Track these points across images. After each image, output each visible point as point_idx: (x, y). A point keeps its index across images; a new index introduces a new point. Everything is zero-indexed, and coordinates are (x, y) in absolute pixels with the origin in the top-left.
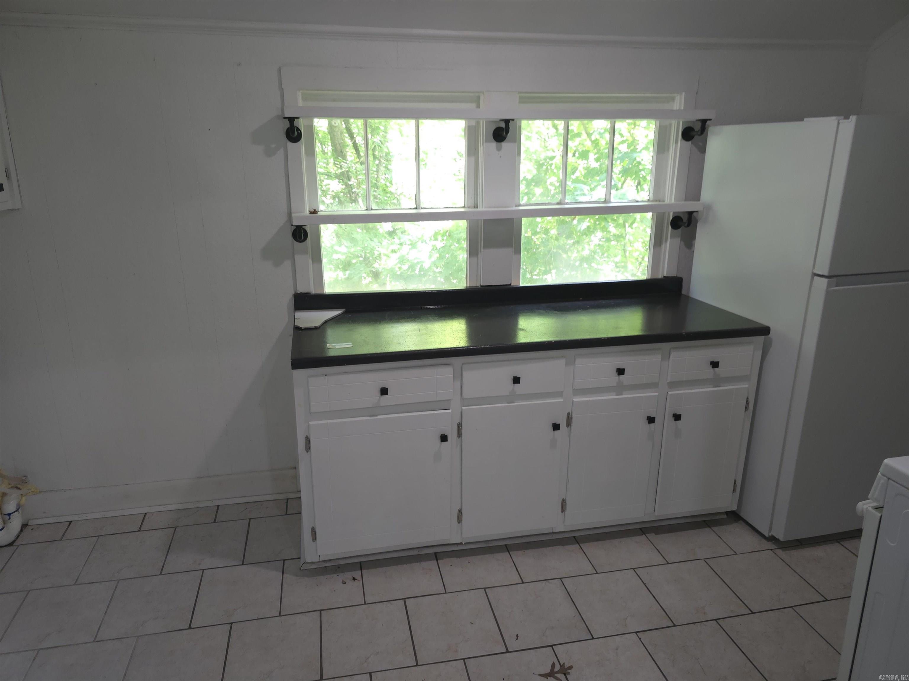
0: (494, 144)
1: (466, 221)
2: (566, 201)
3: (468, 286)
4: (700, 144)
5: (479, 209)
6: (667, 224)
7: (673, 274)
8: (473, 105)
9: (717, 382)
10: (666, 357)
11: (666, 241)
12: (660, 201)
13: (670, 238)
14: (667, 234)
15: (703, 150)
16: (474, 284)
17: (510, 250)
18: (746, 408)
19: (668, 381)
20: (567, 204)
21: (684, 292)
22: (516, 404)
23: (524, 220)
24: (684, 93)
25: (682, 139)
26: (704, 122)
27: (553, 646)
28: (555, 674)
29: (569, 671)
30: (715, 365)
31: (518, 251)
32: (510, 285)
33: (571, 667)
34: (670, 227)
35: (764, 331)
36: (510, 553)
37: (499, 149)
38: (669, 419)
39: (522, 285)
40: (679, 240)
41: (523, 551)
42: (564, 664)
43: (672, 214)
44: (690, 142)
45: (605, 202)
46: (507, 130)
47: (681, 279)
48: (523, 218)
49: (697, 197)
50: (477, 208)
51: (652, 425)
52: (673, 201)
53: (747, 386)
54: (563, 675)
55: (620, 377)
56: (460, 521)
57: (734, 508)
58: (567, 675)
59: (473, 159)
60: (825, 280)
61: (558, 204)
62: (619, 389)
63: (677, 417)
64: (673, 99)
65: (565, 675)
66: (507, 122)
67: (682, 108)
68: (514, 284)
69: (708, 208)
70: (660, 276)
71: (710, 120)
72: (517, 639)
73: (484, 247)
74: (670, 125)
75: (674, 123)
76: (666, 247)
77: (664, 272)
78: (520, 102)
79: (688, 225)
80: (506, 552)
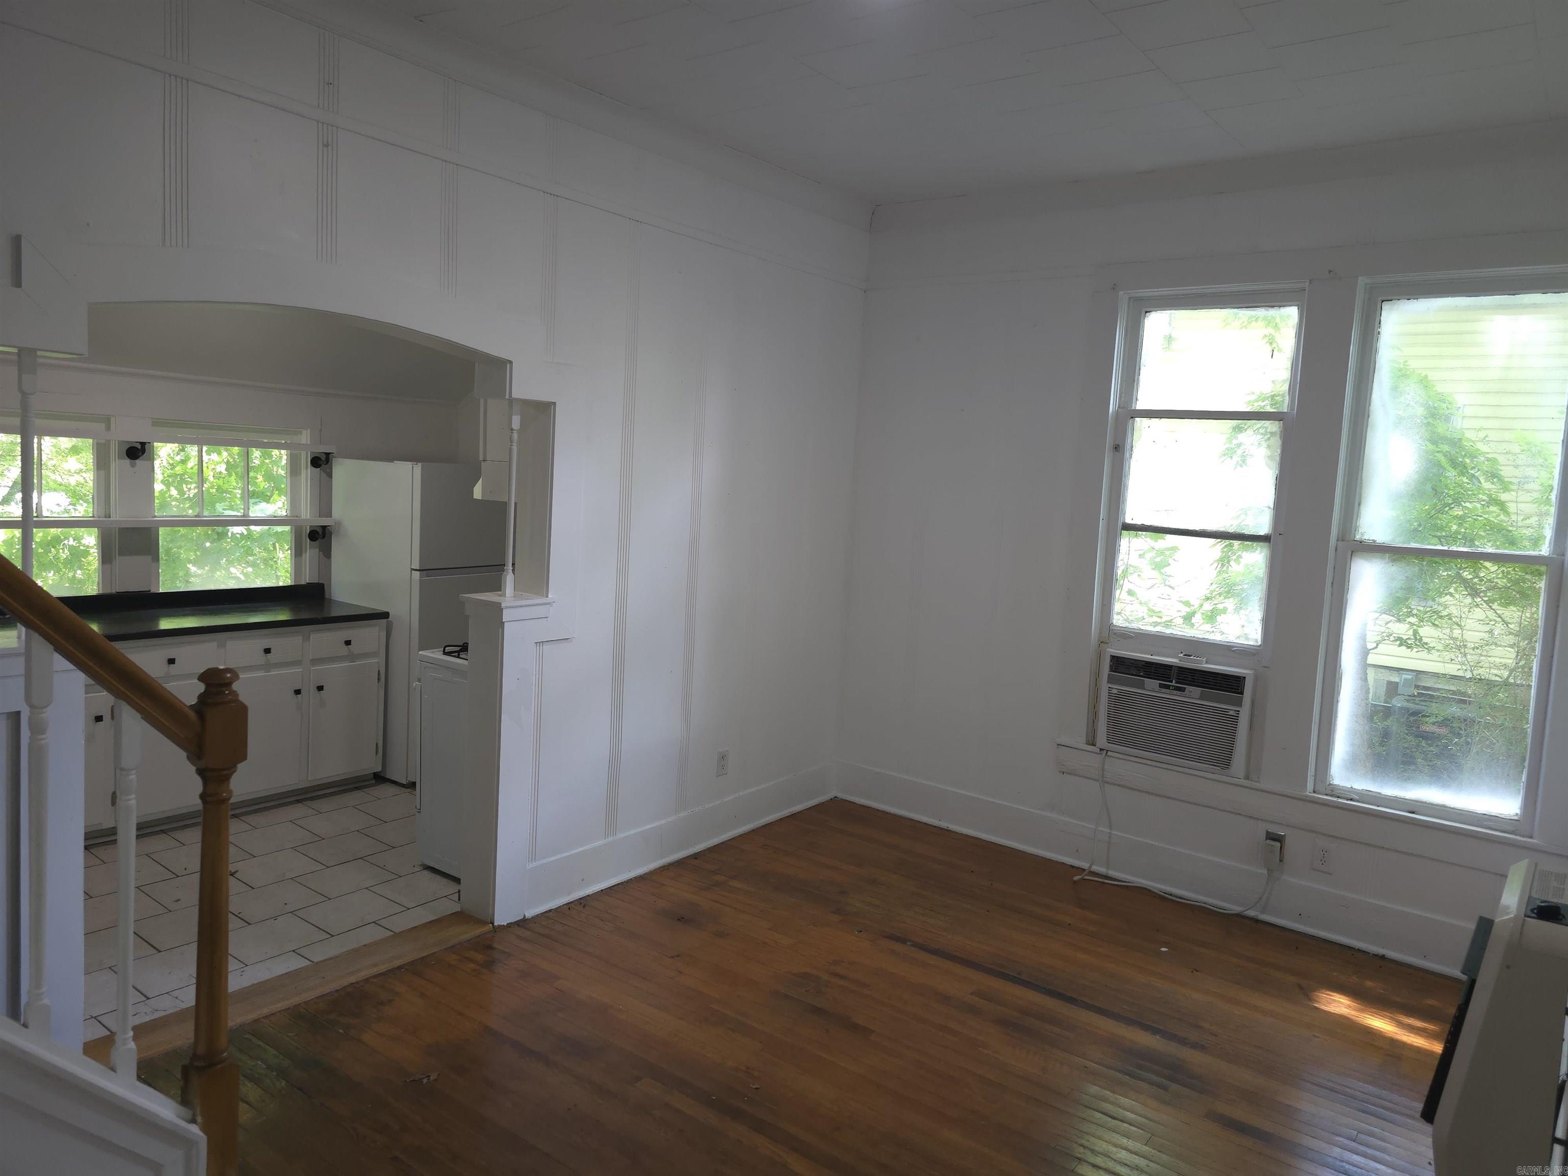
0: (128, 461)
1: (96, 529)
2: (205, 514)
3: (101, 592)
4: (328, 471)
5: (111, 519)
6: (306, 538)
7: (315, 580)
8: (103, 425)
9: (352, 657)
10: (307, 638)
11: (306, 552)
12: (297, 517)
13: (310, 549)
14: (306, 544)
15: (330, 475)
16: (108, 591)
17: (149, 558)
18: (379, 679)
19: (311, 658)
20: (205, 517)
21: (327, 596)
23: (162, 531)
24: (309, 430)
25: (311, 466)
26: (328, 455)
30: (348, 643)
31: (156, 558)
32: (149, 591)
34: (308, 540)
35: (385, 615)
37: (133, 466)
38: (313, 689)
39: (161, 591)
40: (317, 550)
43: (308, 527)
44: (319, 469)
45: (244, 516)
46: (143, 450)
47: (323, 584)
48: (160, 528)
49: (330, 515)
50: (110, 518)
51: (300, 696)
52: (309, 517)
53: (377, 660)
55: (268, 657)
56: (114, 803)
57: (379, 769)
59: (102, 473)
60: (418, 572)
61: (196, 516)
62: (268, 667)
63: (320, 688)
64: (301, 433)
66: (143, 444)
67: (309, 442)
68: (153, 590)
69: (339, 524)
70: (303, 583)
71: (333, 453)
73: (121, 553)
74: (300, 453)
75: (303, 454)
76: (306, 556)
77: (305, 579)
78: (152, 426)
79: (324, 537)
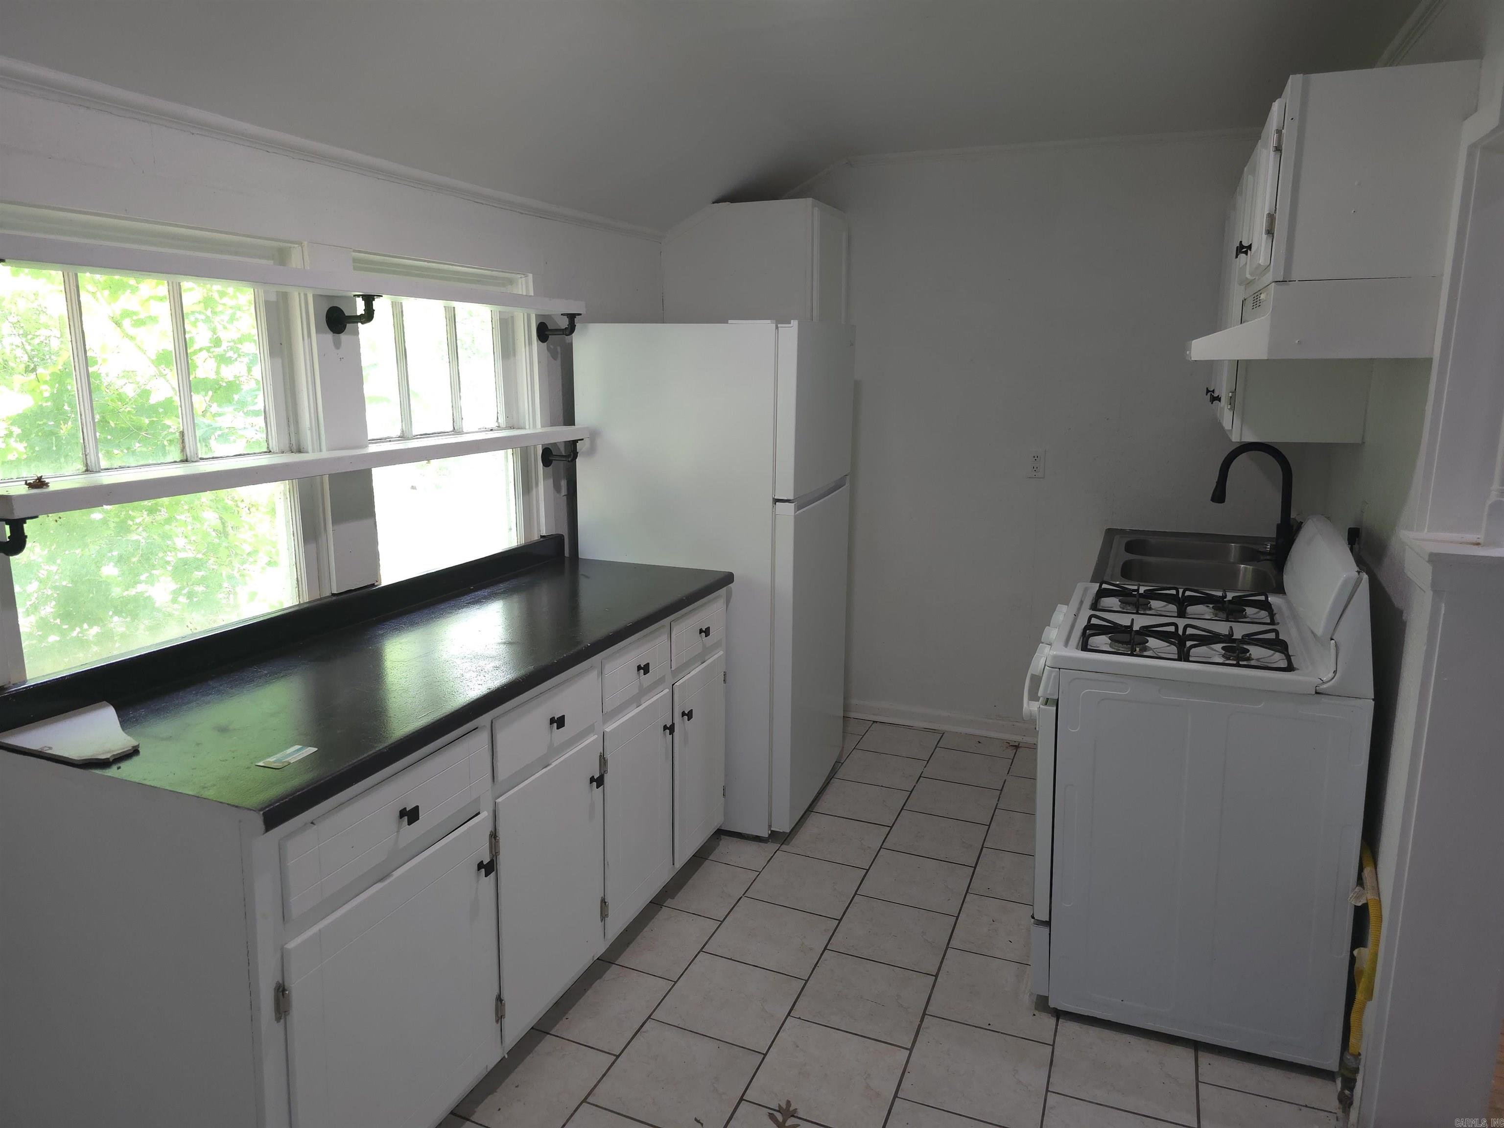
0: (329, 336)
2: (413, 434)
3: (306, 600)
5: (313, 454)
6: (537, 461)
9: (703, 655)
11: (538, 483)
13: (543, 481)
14: (538, 473)
18: (724, 681)
19: (672, 669)
21: (567, 554)
22: (554, 764)
24: (531, 276)
25: (538, 340)
26: (572, 317)
27: (744, 1098)
28: (785, 1123)
29: (791, 1109)
30: (705, 632)
32: (371, 586)
33: (788, 1103)
34: (541, 464)
35: (728, 578)
36: (551, 1033)
37: (337, 346)
38: (679, 721)
39: (382, 583)
40: (551, 481)
41: (564, 1018)
42: (780, 1106)
43: (539, 446)
44: (551, 346)
45: (456, 431)
47: (563, 536)
51: (671, 735)
52: (538, 429)
53: (722, 652)
54: (792, 1118)
55: (643, 679)
56: (498, 1017)
58: (795, 1115)
59: (279, 361)
60: (791, 505)
62: (640, 696)
63: (689, 716)
64: (515, 282)
65: (793, 1116)
66: (369, 299)
67: (532, 293)
70: (536, 538)
71: (580, 314)
72: (702, 1124)
73: (332, 522)
74: (516, 314)
75: (522, 315)
76: (539, 492)
77: (543, 528)
78: (354, 269)
80: (546, 1036)
